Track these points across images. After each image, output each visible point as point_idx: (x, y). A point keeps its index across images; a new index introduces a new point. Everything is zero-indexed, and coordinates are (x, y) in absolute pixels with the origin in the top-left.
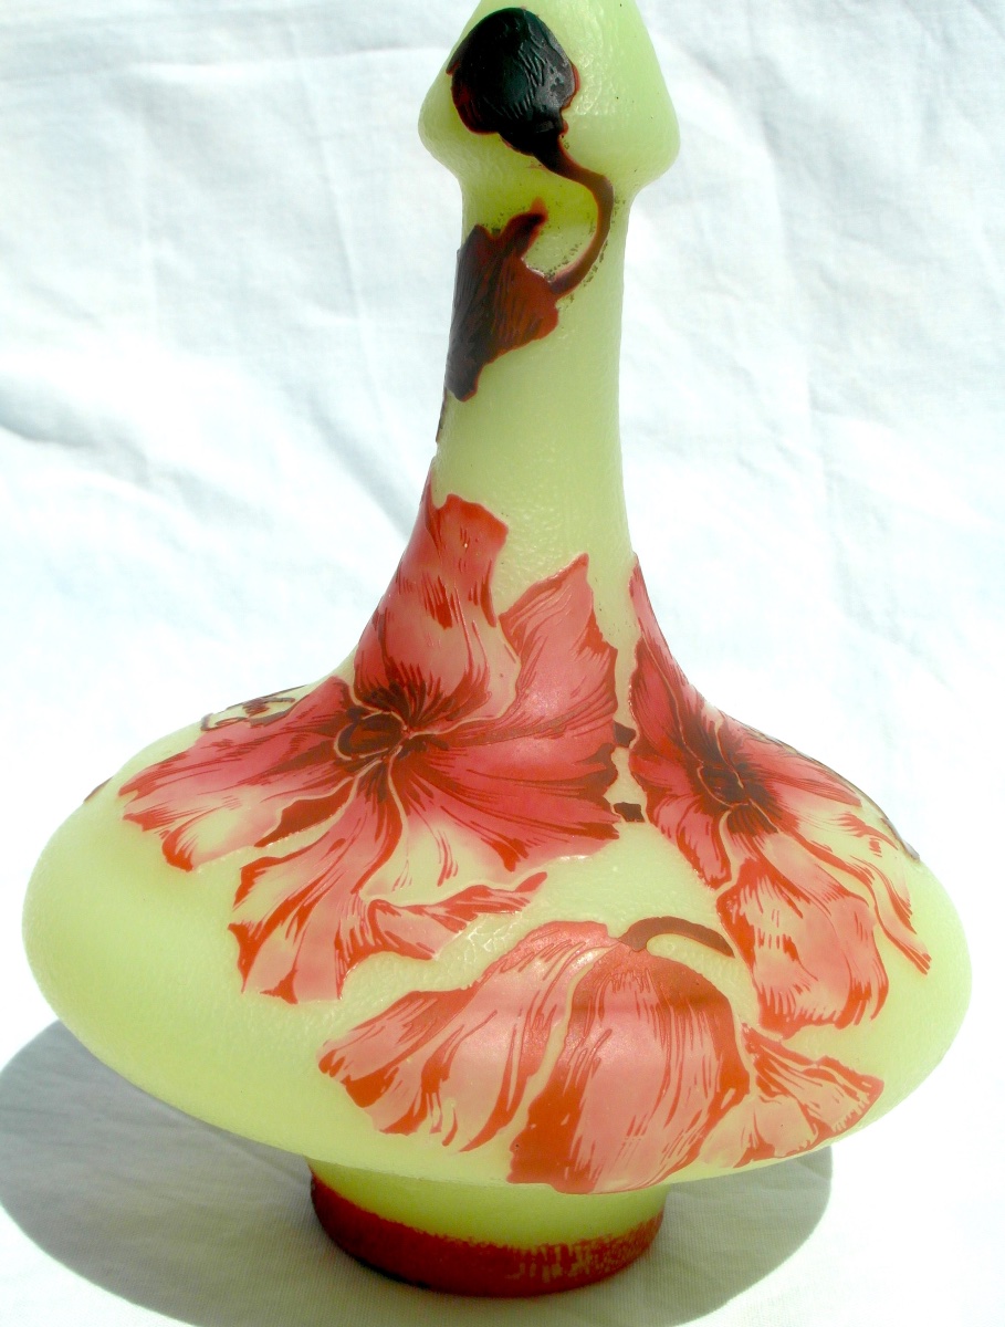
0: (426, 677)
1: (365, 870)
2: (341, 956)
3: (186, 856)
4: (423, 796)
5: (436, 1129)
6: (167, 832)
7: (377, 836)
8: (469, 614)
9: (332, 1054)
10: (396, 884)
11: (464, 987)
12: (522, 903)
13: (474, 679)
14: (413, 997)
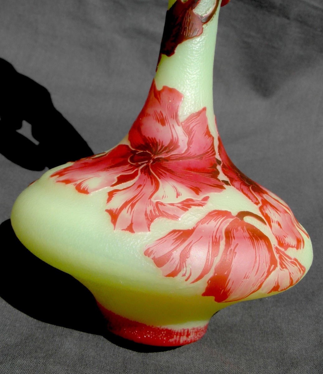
0: (158, 141)
1: (151, 193)
2: (147, 219)
3: (86, 189)
4: (163, 174)
5: (184, 275)
6: (76, 184)
7: (152, 184)
8: (172, 122)
9: (149, 249)
10: (163, 197)
11: (190, 229)
12: (205, 204)
13: (174, 140)
14: (174, 231)
